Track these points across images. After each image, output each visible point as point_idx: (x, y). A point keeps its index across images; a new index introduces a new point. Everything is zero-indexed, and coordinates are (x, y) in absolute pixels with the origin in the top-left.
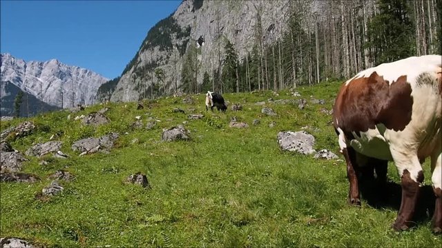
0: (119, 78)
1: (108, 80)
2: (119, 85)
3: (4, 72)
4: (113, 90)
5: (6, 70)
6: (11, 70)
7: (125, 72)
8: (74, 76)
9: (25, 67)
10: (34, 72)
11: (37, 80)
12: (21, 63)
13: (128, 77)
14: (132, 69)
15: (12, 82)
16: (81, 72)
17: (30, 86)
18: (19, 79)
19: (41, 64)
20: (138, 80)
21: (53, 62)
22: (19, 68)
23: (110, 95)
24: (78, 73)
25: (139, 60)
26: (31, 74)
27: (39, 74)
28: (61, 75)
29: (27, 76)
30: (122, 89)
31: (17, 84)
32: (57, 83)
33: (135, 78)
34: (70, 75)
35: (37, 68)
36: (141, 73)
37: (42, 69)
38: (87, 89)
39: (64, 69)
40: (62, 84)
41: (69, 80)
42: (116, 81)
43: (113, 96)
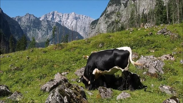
0: (99, 19)
1: (94, 20)
2: (99, 22)
3: (55, 18)
4: (97, 24)
5: (56, 17)
6: (57, 17)
7: (101, 16)
8: (81, 18)
9: (63, 16)
10: (66, 18)
11: (67, 21)
12: (61, 14)
13: (102, 18)
14: (104, 15)
15: (58, 22)
16: (84, 18)
17: (65, 23)
18: (60, 21)
19: (69, 15)
20: (107, 19)
21: (73, 13)
22: (60, 16)
23: (95, 26)
24: (83, 17)
25: (107, 11)
26: (65, 18)
27: (68, 19)
28: (76, 18)
29: (64, 19)
30: (100, 23)
31: (60, 23)
32: (75, 22)
33: (105, 19)
34: (80, 18)
35: (67, 16)
36: (108, 16)
37: (69, 16)
38: (86, 24)
39: (77, 16)
40: (76, 22)
41: (79, 20)
42: (98, 20)
43: (96, 26)
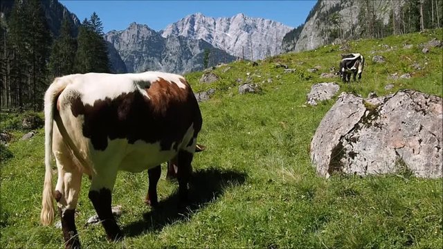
0: (303, 26)
1: (292, 28)
2: (303, 33)
3: (197, 31)
4: (298, 38)
5: (199, 28)
6: (202, 28)
7: (308, 19)
8: (259, 28)
9: (215, 24)
10: (223, 28)
11: (226, 35)
12: (211, 20)
13: (312, 24)
14: (316, 15)
15: (204, 39)
16: (266, 25)
17: (220, 41)
18: (210, 36)
19: (229, 20)
20: (322, 25)
21: (239, 16)
22: (209, 25)
23: (295, 44)
24: (263, 25)
25: (322, 4)
26: (220, 30)
27: (227, 29)
28: (247, 28)
29: (217, 32)
30: (306, 37)
31: (208, 41)
32: (244, 36)
33: (319, 25)
34: (256, 27)
35: (225, 24)
36: (324, 18)
37: (230, 24)
38: (272, 39)
39: (249, 22)
40: (250, 37)
41: (255, 32)
42: (300, 29)
43: (297, 45)
